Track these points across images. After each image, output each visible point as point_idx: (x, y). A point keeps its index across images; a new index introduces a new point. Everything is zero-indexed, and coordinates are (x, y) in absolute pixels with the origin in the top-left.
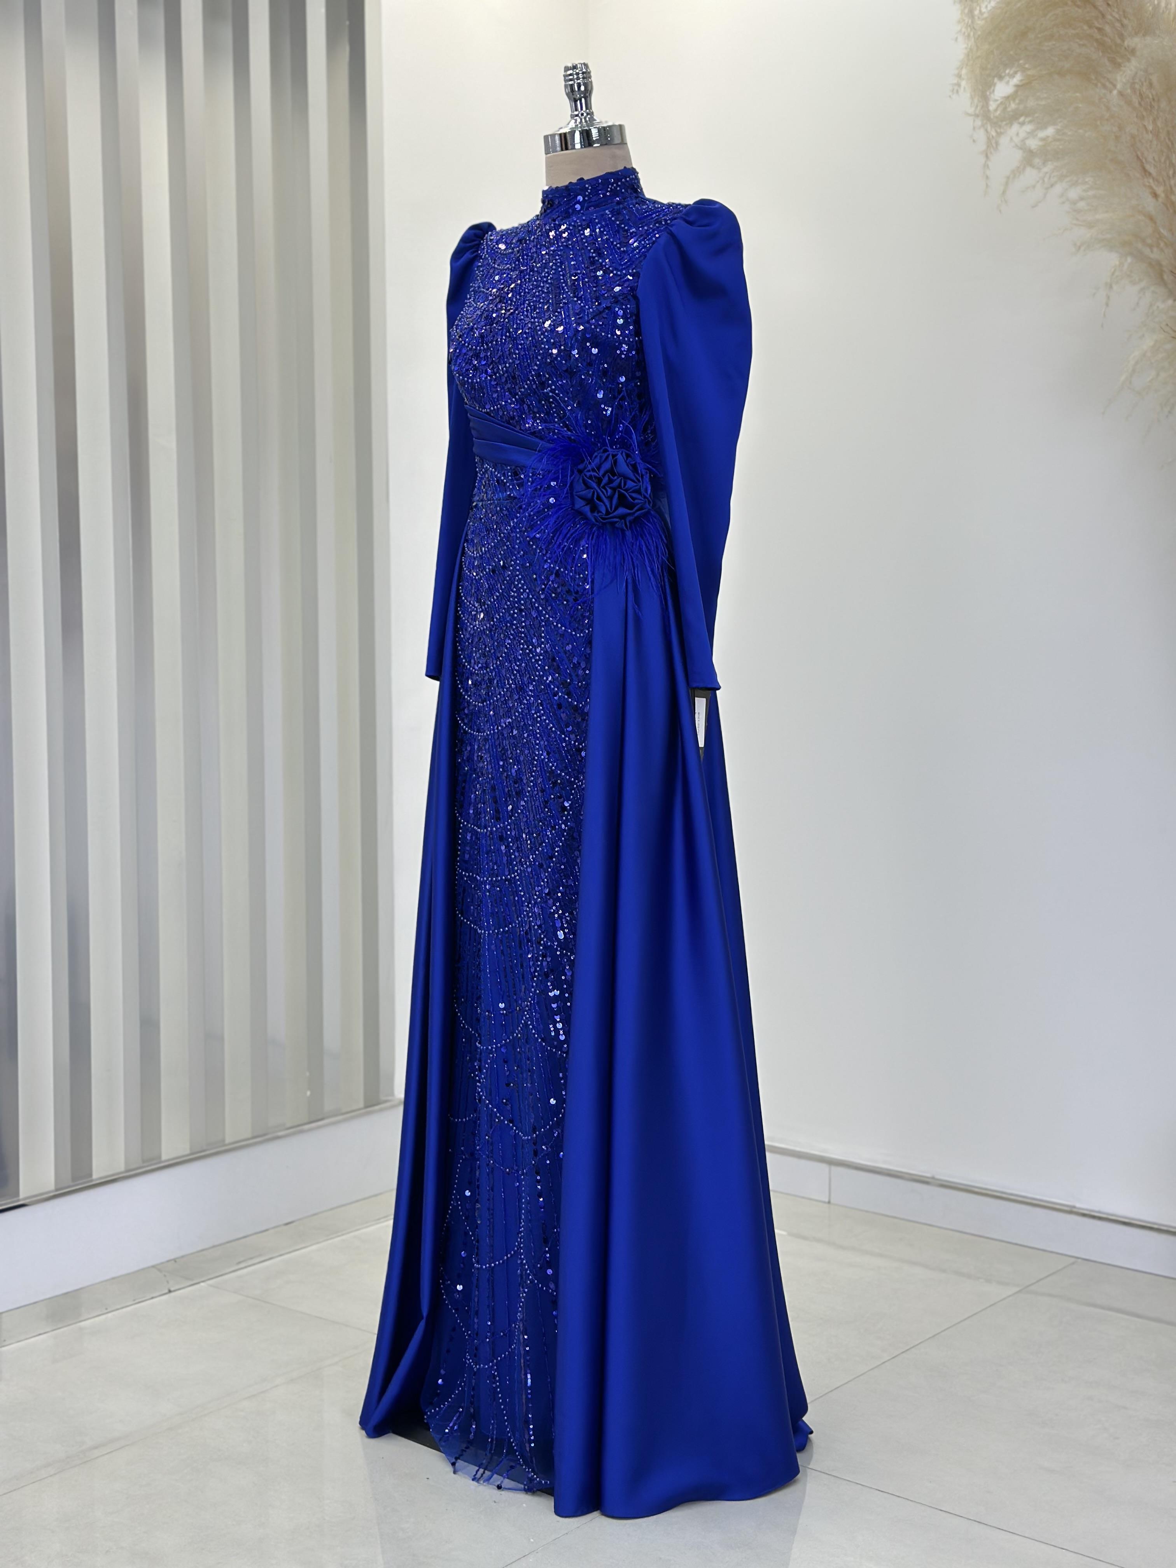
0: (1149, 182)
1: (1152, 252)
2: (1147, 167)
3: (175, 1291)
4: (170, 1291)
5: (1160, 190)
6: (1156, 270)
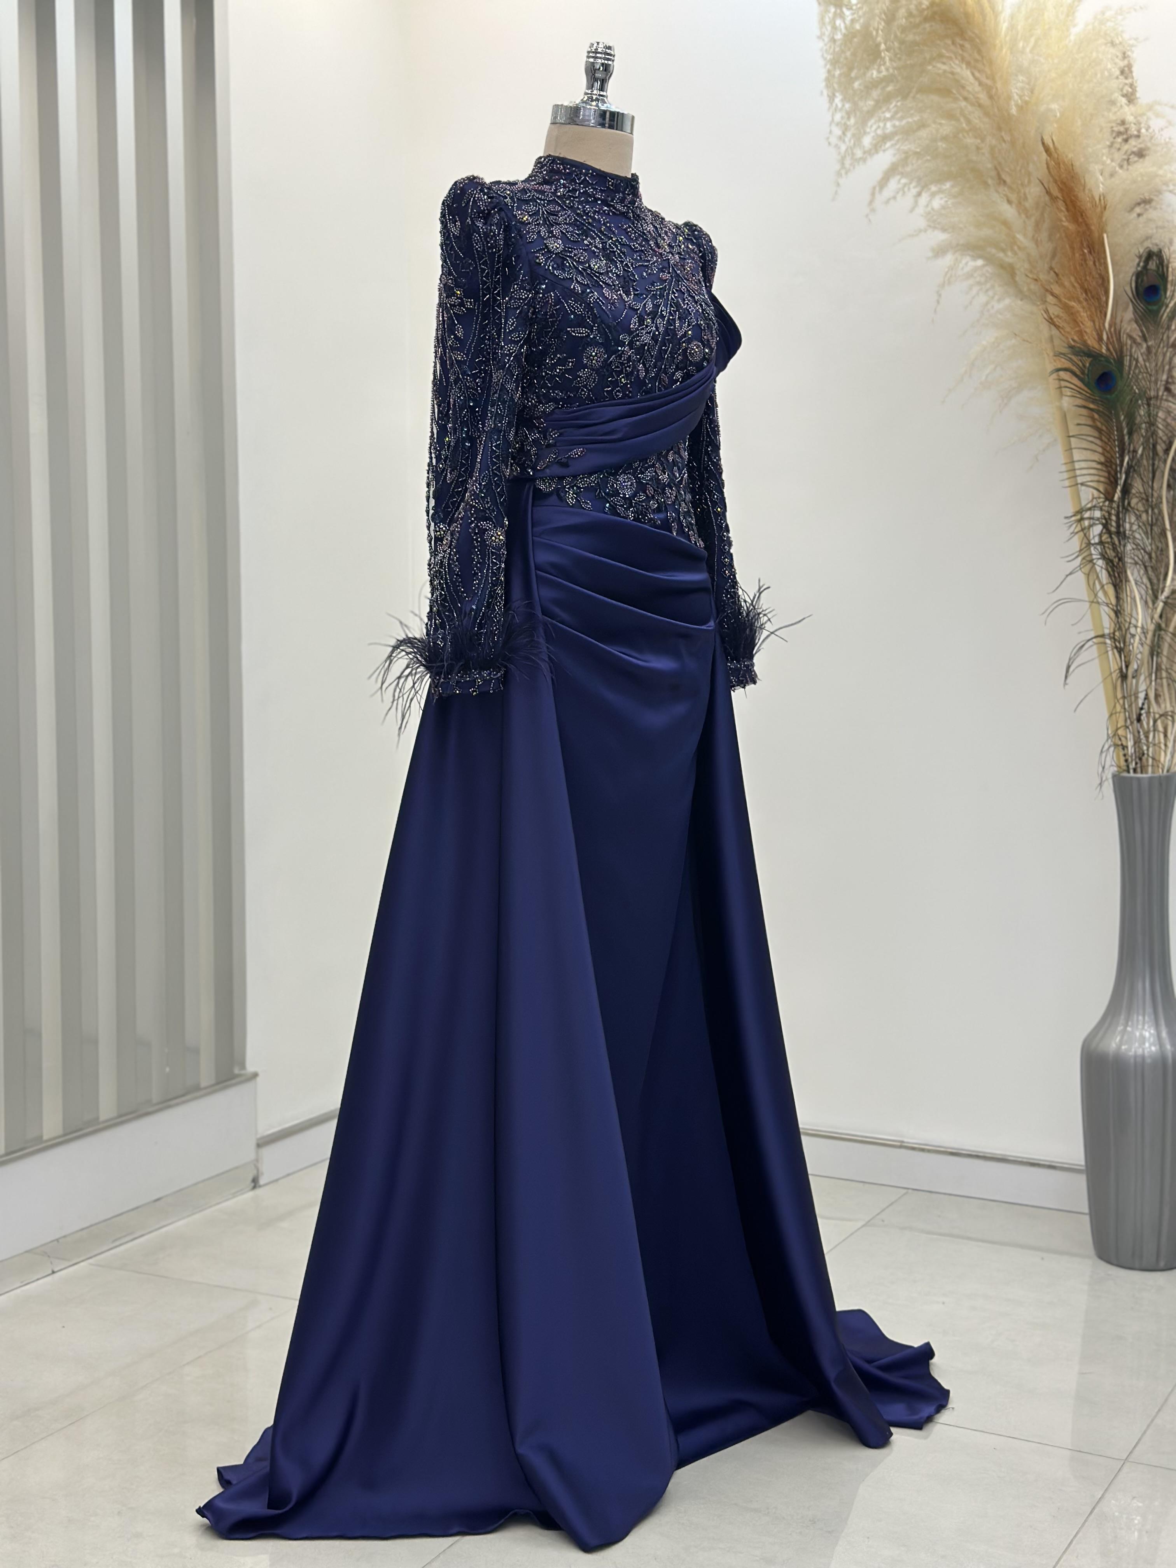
3: (57, 1272)
4: (53, 1272)
5: (1013, 197)
6: (1008, 272)
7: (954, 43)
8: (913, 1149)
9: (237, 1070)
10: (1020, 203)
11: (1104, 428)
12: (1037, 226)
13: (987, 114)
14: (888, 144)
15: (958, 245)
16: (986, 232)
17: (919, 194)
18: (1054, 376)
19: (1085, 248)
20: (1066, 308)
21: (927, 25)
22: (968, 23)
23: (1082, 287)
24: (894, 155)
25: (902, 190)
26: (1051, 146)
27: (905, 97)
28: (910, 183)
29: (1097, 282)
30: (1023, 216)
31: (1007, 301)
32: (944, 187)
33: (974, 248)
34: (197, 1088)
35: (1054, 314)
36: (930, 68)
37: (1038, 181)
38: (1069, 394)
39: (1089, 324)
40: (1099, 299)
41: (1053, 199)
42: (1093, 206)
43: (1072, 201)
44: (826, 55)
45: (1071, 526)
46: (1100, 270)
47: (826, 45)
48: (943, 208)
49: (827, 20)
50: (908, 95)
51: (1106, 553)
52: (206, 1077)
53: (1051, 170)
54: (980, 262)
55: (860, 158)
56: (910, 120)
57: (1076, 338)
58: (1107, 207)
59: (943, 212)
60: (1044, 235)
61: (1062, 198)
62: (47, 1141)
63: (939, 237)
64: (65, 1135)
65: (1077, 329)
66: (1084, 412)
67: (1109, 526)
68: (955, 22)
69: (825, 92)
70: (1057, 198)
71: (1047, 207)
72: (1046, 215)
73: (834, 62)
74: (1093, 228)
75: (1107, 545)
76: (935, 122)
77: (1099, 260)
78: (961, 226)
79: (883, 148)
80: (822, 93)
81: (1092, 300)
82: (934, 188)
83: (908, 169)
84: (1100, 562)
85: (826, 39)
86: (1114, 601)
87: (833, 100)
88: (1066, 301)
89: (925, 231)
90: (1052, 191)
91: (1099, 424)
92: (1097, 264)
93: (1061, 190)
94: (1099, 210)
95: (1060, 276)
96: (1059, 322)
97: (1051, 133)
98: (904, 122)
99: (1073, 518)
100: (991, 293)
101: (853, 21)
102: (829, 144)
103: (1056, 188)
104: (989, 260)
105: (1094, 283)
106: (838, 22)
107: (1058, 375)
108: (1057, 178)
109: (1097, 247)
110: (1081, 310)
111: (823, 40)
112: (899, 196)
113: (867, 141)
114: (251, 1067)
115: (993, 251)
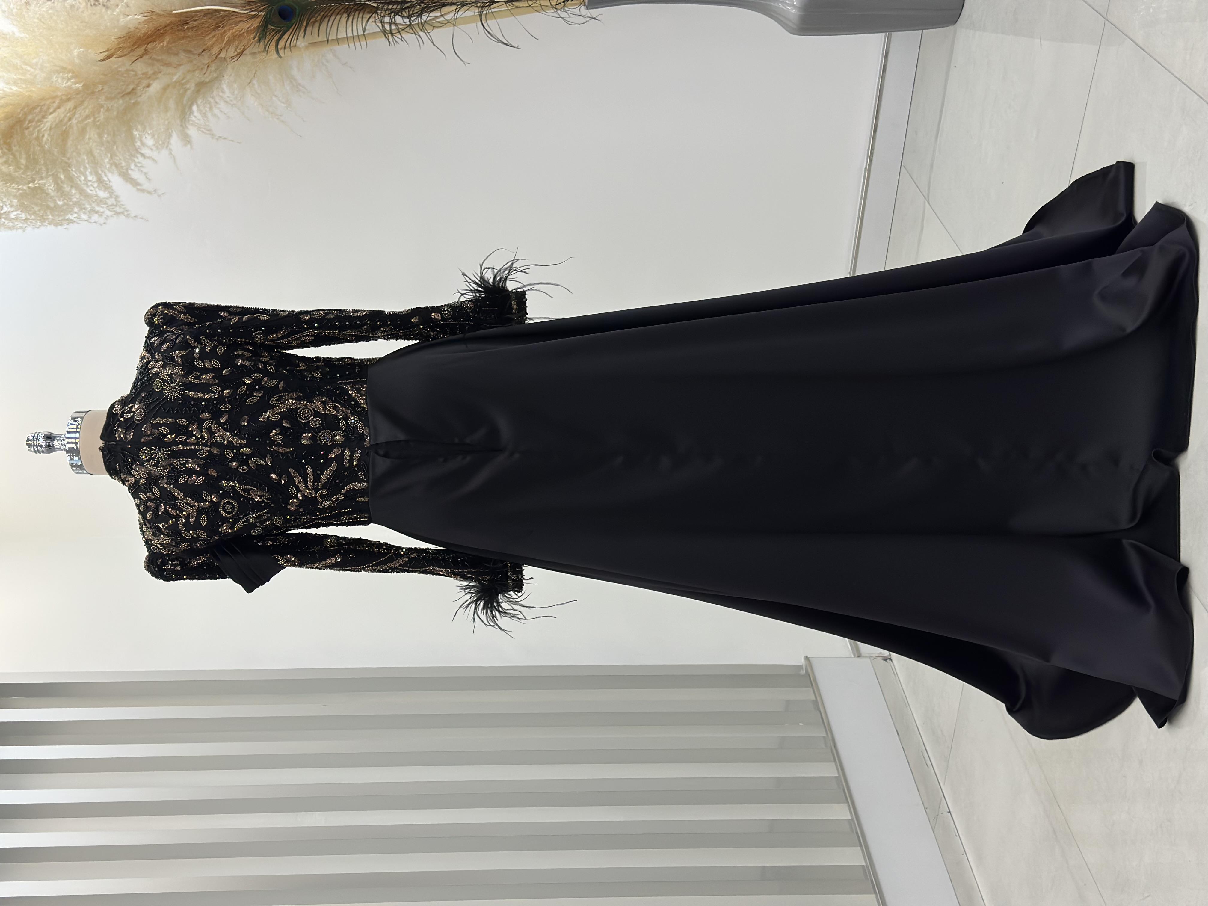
0: (140, 89)
1: (188, 89)
2: (129, 90)
3: (949, 809)
4: (949, 812)
5: (145, 83)
6: (201, 86)
7: (27, 128)
8: (871, 161)
9: (803, 672)
10: (149, 78)
11: (322, 14)
12: (168, 65)
13: (82, 102)
14: (106, 179)
15: (181, 126)
16: (172, 104)
17: (143, 155)
18: (281, 52)
19: (184, 28)
20: (229, 42)
21: (14, 148)
22: (12, 117)
23: (214, 30)
24: (113, 173)
25: (140, 168)
26: (105, 54)
27: (69, 166)
28: (134, 161)
29: (210, 18)
30: (160, 75)
31: (224, 86)
32: (138, 136)
33: (184, 113)
34: (815, 702)
35: (234, 52)
36: (46, 146)
37: (133, 64)
38: (295, 41)
39: (241, 24)
40: (222, 17)
41: (146, 52)
42: (151, 22)
43: (148, 37)
44: (38, 226)
45: (396, 41)
46: (201, 16)
47: (29, 226)
48: (153, 136)
49: (11, 224)
50: (66, 163)
51: (416, 13)
52: (806, 694)
53: (125, 53)
54: (195, 108)
55: (116, 200)
56: (86, 161)
57: (252, 36)
58: (152, 10)
59: (156, 136)
60: (174, 60)
61: (146, 45)
62: (852, 816)
63: (175, 140)
64: (848, 802)
65: (245, 34)
66: (309, 29)
67: (397, 10)
68: (12, 127)
69: (65, 226)
70: (145, 50)
71: (152, 58)
72: (160, 58)
73: (43, 219)
74: (168, 22)
75: (411, 12)
76: (88, 143)
77: (193, 17)
78: (166, 122)
79: (108, 182)
80: (65, 229)
81: (223, 22)
82: (138, 144)
83: (124, 164)
84: (424, 18)
85: (26, 225)
86: (454, 7)
87: (71, 220)
88: (224, 43)
89: (171, 150)
90: (141, 53)
91: (319, 18)
92: (196, 18)
93: (139, 46)
94: (154, 17)
95: (204, 47)
96: (240, 49)
97: (96, 53)
98: (87, 166)
99: (391, 40)
100: (217, 100)
101: (11, 206)
102: (105, 223)
103: (139, 49)
104: (193, 101)
105: (210, 20)
106: (12, 216)
107: (281, 49)
108: (130, 49)
109: (183, 18)
110: (231, 31)
111: (26, 227)
112: (144, 170)
113: (102, 194)
114: (801, 661)
115: (185, 99)
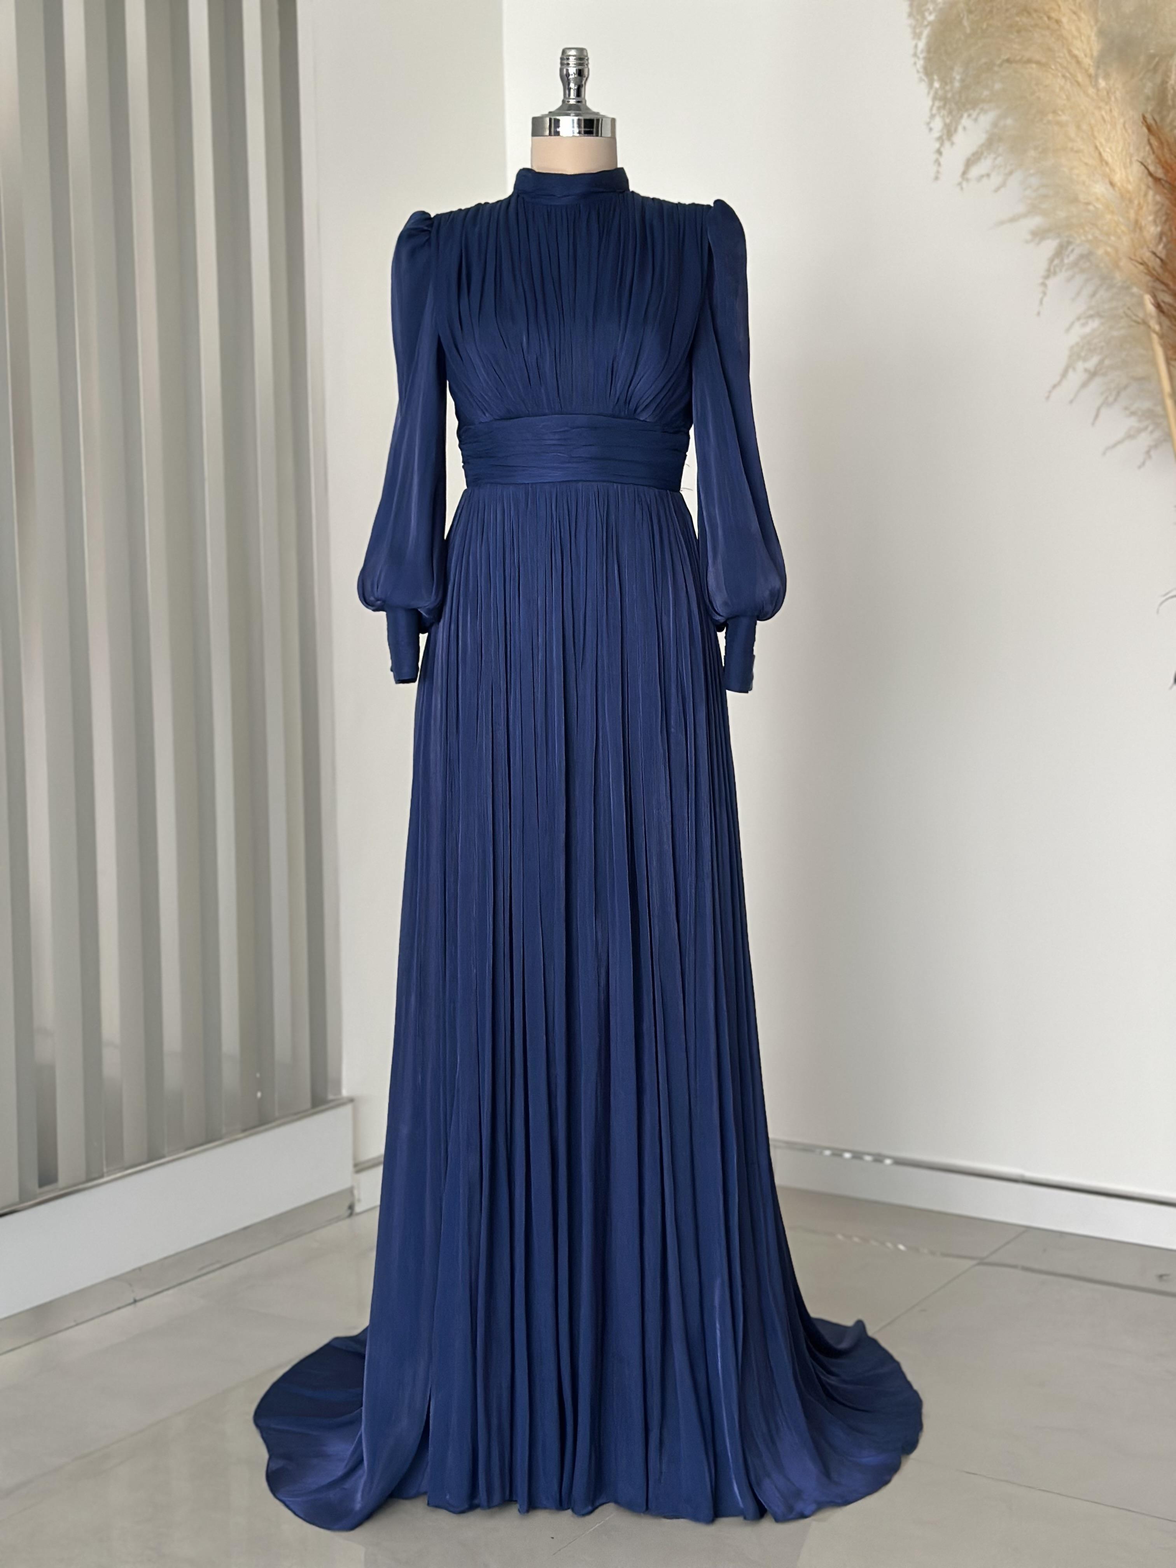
3: (140, 1300)
4: (135, 1301)
5: (1115, 179)
9: (331, 1097)
10: (1122, 186)
12: (1141, 210)
26: (1153, 124)
30: (1126, 199)
35: (1163, 301)
37: (1139, 164)
41: (1157, 180)
52: (304, 1100)
53: (1156, 150)
60: (1148, 219)
61: (1167, 179)
70: (1160, 179)
71: (1150, 189)
72: (1149, 198)
90: (1155, 172)
93: (1165, 171)
95: (1168, 262)
97: (1152, 111)
103: (1161, 170)
108: (1161, 158)
114: (345, 1092)
